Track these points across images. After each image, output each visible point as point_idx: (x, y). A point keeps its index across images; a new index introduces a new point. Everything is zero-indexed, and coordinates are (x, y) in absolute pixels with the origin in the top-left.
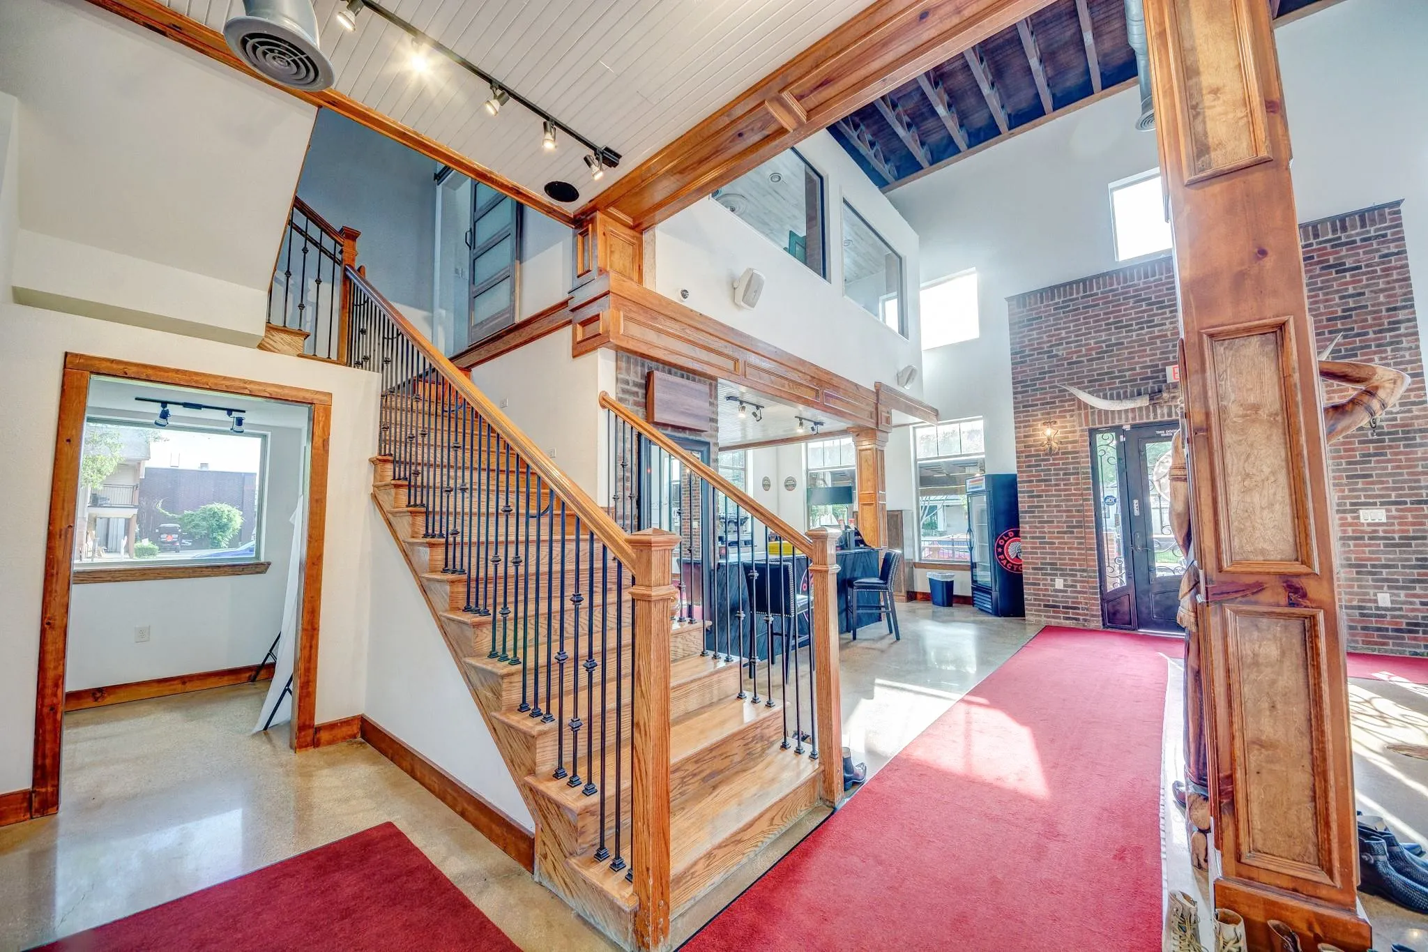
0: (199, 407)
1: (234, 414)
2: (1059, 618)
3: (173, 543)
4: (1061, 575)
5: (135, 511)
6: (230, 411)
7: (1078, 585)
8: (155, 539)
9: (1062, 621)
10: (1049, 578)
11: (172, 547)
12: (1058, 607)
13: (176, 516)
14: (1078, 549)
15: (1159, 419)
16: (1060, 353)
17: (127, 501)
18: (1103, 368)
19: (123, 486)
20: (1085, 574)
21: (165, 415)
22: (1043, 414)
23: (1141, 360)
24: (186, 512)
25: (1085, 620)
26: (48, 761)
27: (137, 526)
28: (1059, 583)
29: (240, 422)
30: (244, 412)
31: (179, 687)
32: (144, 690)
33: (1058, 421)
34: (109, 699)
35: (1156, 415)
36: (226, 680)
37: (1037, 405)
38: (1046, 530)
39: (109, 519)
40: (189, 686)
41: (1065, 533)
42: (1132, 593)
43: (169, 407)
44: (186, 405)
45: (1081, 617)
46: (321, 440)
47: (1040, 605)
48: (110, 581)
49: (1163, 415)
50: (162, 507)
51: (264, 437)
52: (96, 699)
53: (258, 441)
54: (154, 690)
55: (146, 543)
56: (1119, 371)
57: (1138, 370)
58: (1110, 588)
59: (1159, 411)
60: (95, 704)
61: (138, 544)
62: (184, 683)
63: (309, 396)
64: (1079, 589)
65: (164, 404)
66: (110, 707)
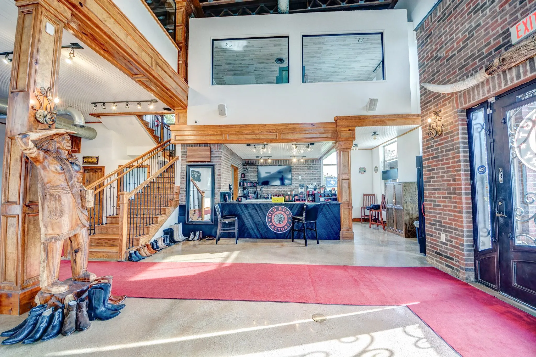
2: (442, 263)
4: (445, 231)
7: (454, 240)
9: (444, 266)
10: (437, 232)
12: (442, 255)
14: (454, 211)
15: (510, 84)
16: (442, 55)
18: (468, 54)
20: (457, 233)
22: (434, 107)
23: (494, 32)
25: (457, 270)
28: (443, 237)
33: (442, 109)
35: (506, 82)
37: (431, 101)
38: (437, 195)
41: (446, 198)
42: (496, 256)
45: (455, 267)
47: (433, 251)
49: (512, 80)
56: (479, 51)
57: (492, 43)
58: (481, 248)
59: (508, 76)
64: (454, 244)
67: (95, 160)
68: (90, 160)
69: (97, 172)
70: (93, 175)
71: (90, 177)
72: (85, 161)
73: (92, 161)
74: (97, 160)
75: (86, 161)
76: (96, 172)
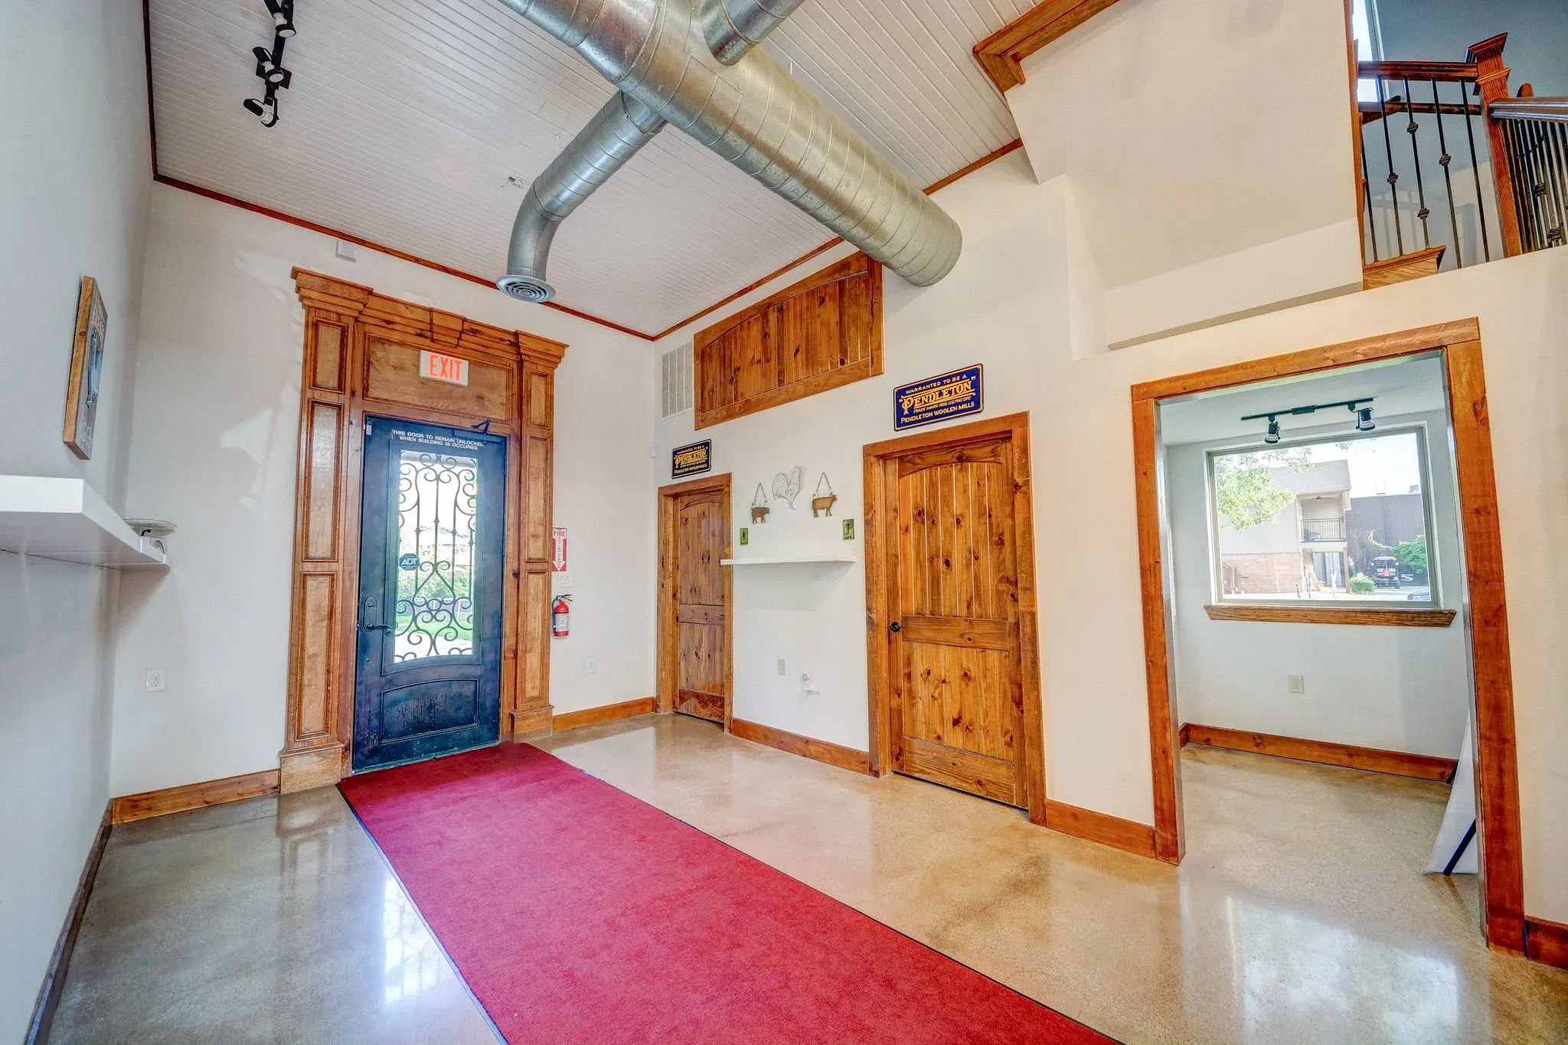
0: (1310, 409)
1: (1359, 407)
3: (1391, 578)
5: (1345, 544)
6: (1351, 405)
8: (1370, 572)
11: (1392, 583)
13: (1391, 548)
17: (1335, 535)
19: (1330, 520)
21: (1274, 429)
24: (1401, 543)
26: (1166, 806)
27: (1350, 559)
29: (1366, 415)
30: (1371, 399)
31: (1345, 759)
32: (1304, 749)
34: (1270, 749)
36: (1406, 769)
39: (1324, 554)
40: (1357, 761)
43: (1277, 418)
44: (1296, 411)
46: (1469, 405)
48: (1255, 620)
50: (1375, 538)
51: (1419, 430)
52: (1258, 745)
53: (1412, 437)
54: (1316, 753)
55: (1360, 577)
60: (1255, 749)
61: (1354, 579)
62: (1350, 755)
63: (1432, 337)
65: (1271, 416)
66: (1269, 758)
67: (964, 388)
68: (933, 398)
69: (969, 459)
70: (947, 479)
71: (932, 496)
72: (905, 407)
73: (946, 397)
74: (976, 385)
75: (911, 409)
76: (962, 459)
